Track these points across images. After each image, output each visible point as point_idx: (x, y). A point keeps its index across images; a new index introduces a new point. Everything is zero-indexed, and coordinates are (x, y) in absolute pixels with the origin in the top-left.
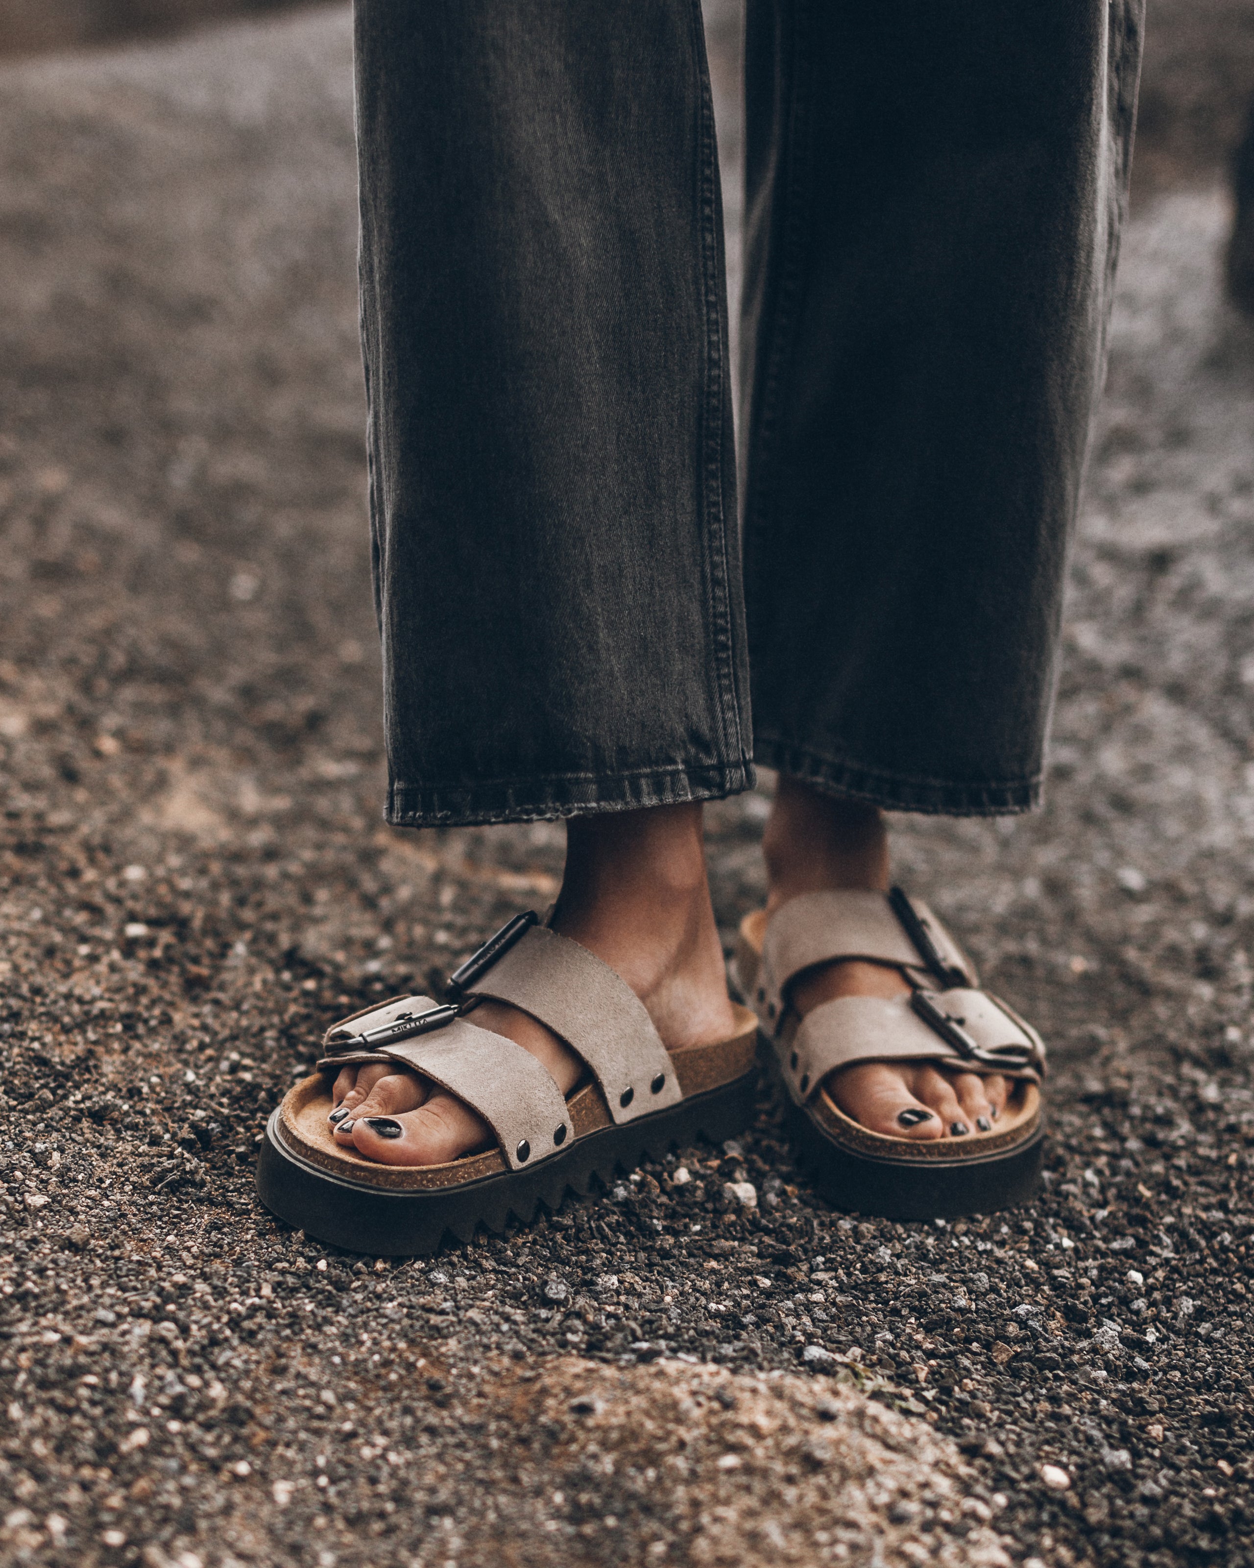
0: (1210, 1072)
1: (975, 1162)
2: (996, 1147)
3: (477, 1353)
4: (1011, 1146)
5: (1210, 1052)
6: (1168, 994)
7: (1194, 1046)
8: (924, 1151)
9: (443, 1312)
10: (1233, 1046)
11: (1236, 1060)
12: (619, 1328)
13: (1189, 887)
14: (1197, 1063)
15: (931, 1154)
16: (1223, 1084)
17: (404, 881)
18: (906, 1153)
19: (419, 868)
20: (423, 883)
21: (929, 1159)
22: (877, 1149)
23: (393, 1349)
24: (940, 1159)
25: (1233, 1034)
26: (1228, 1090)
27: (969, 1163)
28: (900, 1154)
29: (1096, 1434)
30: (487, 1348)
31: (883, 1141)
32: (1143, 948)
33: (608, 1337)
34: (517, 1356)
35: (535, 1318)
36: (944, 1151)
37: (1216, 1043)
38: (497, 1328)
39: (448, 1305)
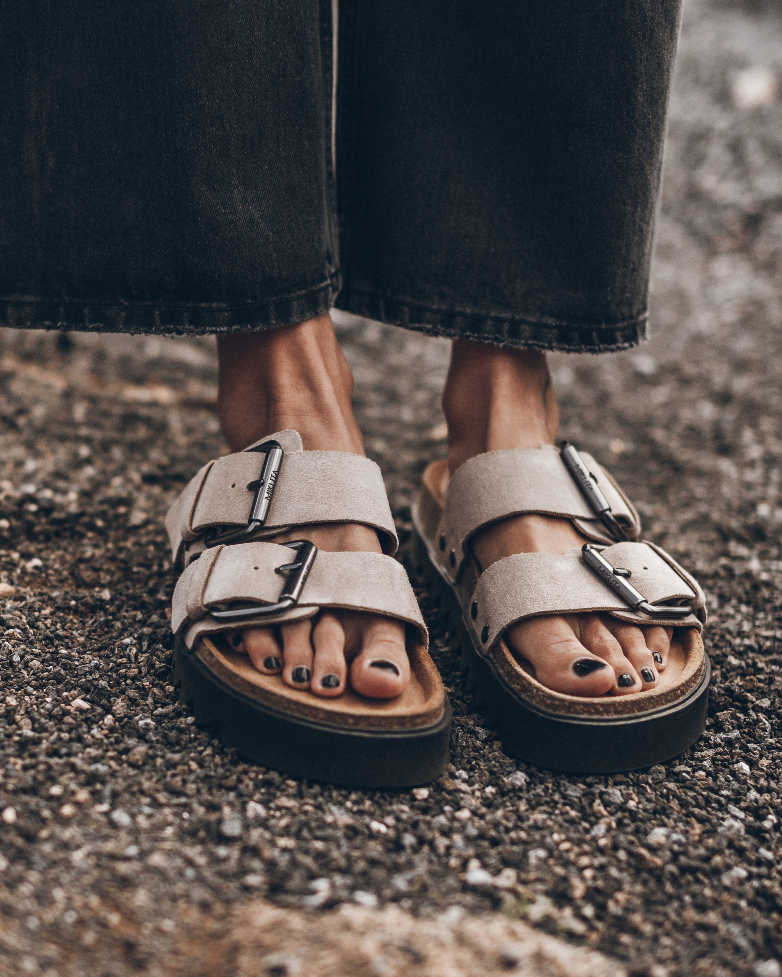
0: (750, 547)
1: (648, 718)
2: (668, 701)
3: (166, 905)
4: (681, 699)
5: (746, 527)
6: (699, 473)
7: (734, 524)
8: (601, 709)
9: (127, 859)
10: (764, 520)
11: (769, 534)
12: (294, 864)
13: (690, 369)
14: (741, 540)
15: (608, 713)
16: (763, 556)
17: (36, 401)
18: (583, 712)
19: (48, 387)
20: (55, 402)
21: (606, 717)
22: (556, 708)
23: (86, 906)
24: (615, 717)
25: (763, 510)
26: (767, 562)
27: (643, 719)
28: (579, 713)
29: (743, 943)
30: (174, 899)
31: (562, 700)
32: (667, 427)
33: (287, 876)
34: (205, 907)
35: (215, 860)
36: (620, 708)
37: (751, 520)
38: (181, 874)
39: (132, 851)
